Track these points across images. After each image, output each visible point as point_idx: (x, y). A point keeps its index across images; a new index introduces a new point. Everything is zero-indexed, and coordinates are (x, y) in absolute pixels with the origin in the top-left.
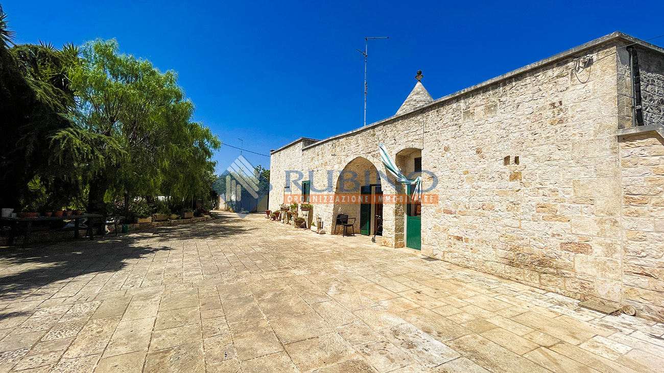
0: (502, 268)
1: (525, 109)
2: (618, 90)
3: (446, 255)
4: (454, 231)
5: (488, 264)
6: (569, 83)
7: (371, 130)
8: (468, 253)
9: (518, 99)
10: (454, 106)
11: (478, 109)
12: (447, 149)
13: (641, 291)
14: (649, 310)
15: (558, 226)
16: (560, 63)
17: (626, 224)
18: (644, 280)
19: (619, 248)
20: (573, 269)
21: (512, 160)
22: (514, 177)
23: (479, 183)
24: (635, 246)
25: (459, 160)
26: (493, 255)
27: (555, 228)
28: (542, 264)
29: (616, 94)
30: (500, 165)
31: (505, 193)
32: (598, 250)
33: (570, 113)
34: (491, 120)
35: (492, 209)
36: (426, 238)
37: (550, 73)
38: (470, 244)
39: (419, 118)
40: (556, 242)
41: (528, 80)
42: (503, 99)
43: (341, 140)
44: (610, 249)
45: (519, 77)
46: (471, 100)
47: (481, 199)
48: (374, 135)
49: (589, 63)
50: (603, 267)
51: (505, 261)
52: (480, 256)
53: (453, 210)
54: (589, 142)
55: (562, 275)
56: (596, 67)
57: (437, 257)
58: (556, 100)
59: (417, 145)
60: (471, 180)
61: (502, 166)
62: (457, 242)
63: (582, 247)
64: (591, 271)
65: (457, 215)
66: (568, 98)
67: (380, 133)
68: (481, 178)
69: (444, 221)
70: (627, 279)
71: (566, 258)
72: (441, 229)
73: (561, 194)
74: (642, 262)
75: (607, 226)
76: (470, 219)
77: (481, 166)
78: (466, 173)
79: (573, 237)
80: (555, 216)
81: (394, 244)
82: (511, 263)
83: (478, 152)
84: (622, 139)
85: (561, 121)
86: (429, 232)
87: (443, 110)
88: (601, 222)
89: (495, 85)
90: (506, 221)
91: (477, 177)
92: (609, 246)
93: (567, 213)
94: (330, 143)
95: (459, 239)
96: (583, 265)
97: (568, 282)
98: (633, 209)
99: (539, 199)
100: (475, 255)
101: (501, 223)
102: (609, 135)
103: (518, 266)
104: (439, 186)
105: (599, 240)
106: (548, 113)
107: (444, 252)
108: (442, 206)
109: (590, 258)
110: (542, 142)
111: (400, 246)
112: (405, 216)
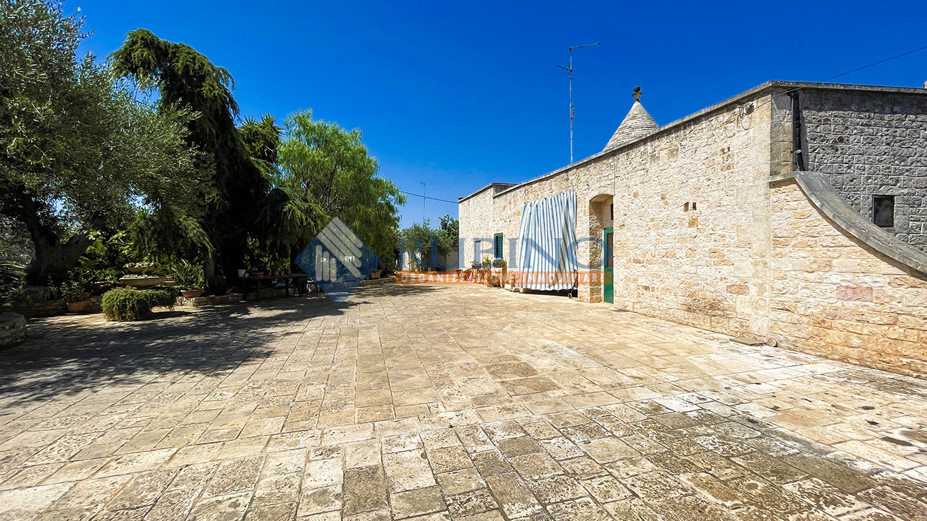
0: (681, 314)
1: (701, 154)
2: (772, 138)
3: (636, 306)
4: (642, 281)
5: (671, 311)
6: (736, 129)
7: (565, 174)
8: (654, 303)
9: (696, 144)
10: (642, 148)
11: (663, 153)
12: (636, 195)
13: (781, 324)
14: (787, 340)
15: (725, 270)
16: (729, 108)
17: (773, 265)
18: (784, 315)
19: (767, 287)
20: (735, 310)
21: (691, 206)
22: (692, 223)
23: (664, 230)
24: (779, 285)
25: (646, 206)
26: (673, 302)
27: (723, 271)
28: (713, 308)
29: (769, 142)
30: (680, 211)
31: (685, 239)
32: (753, 290)
33: (736, 159)
34: (674, 165)
35: (674, 256)
36: (617, 290)
37: (721, 117)
38: (657, 293)
39: (610, 160)
40: (723, 285)
41: (704, 124)
42: (683, 143)
43: (533, 186)
44: (761, 288)
45: (696, 121)
46: (656, 143)
47: (664, 246)
48: (567, 180)
49: (750, 110)
50: (755, 306)
51: (685, 307)
52: (664, 305)
53: (642, 259)
54: (750, 188)
55: (727, 316)
56: (755, 114)
57: (627, 309)
58: (725, 146)
59: (609, 192)
60: (656, 227)
61: (683, 213)
62: (645, 292)
63: (741, 289)
64: (748, 310)
65: (645, 264)
66: (735, 143)
67: (574, 177)
68: (665, 225)
69: (634, 271)
70: (773, 315)
71: (731, 300)
72: (632, 280)
73: (728, 239)
74: (783, 299)
75: (760, 268)
76: (656, 267)
77: (665, 213)
78: (652, 220)
79: (736, 280)
80: (724, 261)
81: (589, 298)
82: (689, 310)
83: (663, 198)
84: (773, 185)
85: (729, 167)
86: (621, 284)
87: (633, 153)
88: (755, 265)
89: (677, 128)
90: (686, 268)
91: (662, 224)
92: (761, 286)
93: (732, 257)
94: (522, 189)
95: (647, 288)
96: (742, 305)
97: (731, 322)
98: (778, 250)
99: (711, 245)
100: (660, 304)
101: (682, 270)
102: (763, 182)
103: (694, 311)
104: (629, 234)
105: (754, 281)
106: (719, 159)
107: (634, 303)
108: (632, 255)
109: (747, 298)
110: (714, 188)
111: (598, 301)
112: (603, 269)
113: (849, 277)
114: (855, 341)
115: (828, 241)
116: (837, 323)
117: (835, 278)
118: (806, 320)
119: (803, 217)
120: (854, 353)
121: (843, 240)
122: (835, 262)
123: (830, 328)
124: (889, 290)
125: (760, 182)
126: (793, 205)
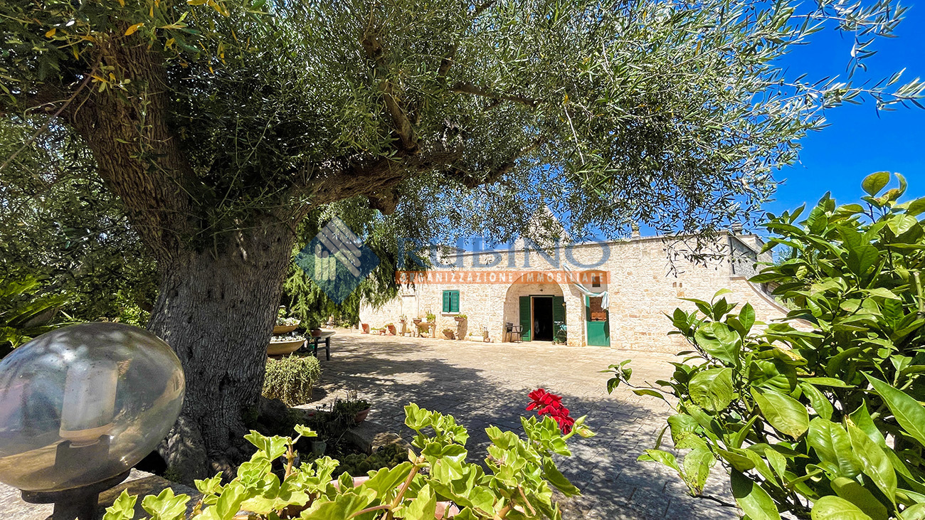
0: (675, 348)
3: (633, 346)
4: (639, 329)
5: (666, 347)
8: (652, 343)
10: (635, 246)
11: (653, 251)
12: (629, 274)
21: (678, 284)
22: (680, 294)
23: (656, 297)
25: (640, 281)
26: (668, 341)
30: (670, 287)
31: (675, 304)
34: (663, 260)
36: (614, 336)
38: (652, 336)
46: (647, 244)
47: (659, 307)
51: (677, 344)
52: (660, 343)
53: (638, 315)
54: (718, 279)
57: (626, 348)
60: (650, 295)
61: (672, 288)
62: (642, 336)
65: (641, 318)
68: (658, 294)
69: (630, 322)
72: (629, 329)
76: (652, 320)
77: (657, 287)
78: (647, 290)
81: (581, 344)
82: (681, 345)
83: (654, 278)
84: (732, 279)
86: (617, 332)
89: (663, 239)
91: (654, 294)
95: (643, 334)
100: (656, 343)
102: (726, 277)
104: (624, 299)
107: (631, 344)
108: (627, 312)
110: (695, 276)
111: (584, 345)
112: (585, 321)
115: (764, 307)
119: (749, 295)
121: (772, 308)
125: (724, 277)
126: (745, 289)
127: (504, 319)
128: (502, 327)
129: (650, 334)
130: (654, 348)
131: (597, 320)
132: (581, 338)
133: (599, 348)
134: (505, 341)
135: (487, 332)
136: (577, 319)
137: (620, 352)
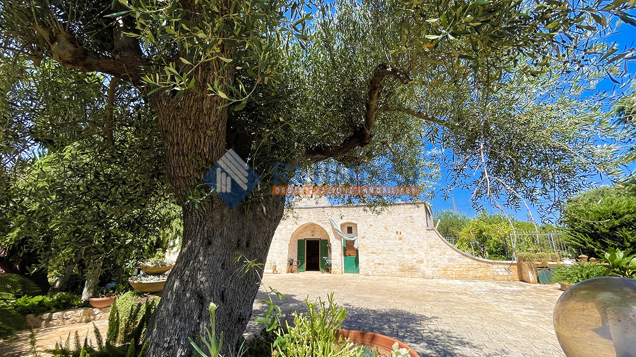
0: (398, 273)
1: (401, 216)
3: (374, 272)
4: (377, 261)
5: (393, 273)
6: (414, 211)
8: (385, 270)
9: (399, 212)
12: (371, 225)
13: (435, 271)
14: (437, 276)
15: (415, 256)
16: (410, 204)
17: (431, 254)
18: (435, 269)
19: (430, 260)
20: (420, 269)
21: (399, 233)
22: (400, 239)
23: (387, 241)
24: (433, 259)
25: (377, 231)
26: (394, 269)
27: (414, 256)
28: (412, 269)
29: (425, 217)
30: (394, 235)
31: (398, 245)
32: (425, 262)
33: (415, 220)
34: (390, 217)
35: (393, 251)
36: (362, 266)
37: (408, 206)
38: (385, 266)
39: (354, 209)
40: (415, 261)
41: (402, 206)
42: (394, 210)
47: (388, 247)
49: (418, 207)
50: (427, 267)
51: (400, 270)
53: (376, 252)
54: (420, 230)
55: (417, 271)
56: (420, 209)
57: (369, 274)
58: (411, 215)
59: (354, 222)
60: (383, 239)
62: (379, 266)
63: (421, 262)
64: (425, 268)
65: (378, 254)
66: (415, 215)
68: (388, 239)
69: (372, 257)
70: (433, 269)
71: (418, 266)
72: (371, 261)
73: (415, 245)
74: (435, 263)
75: (427, 254)
76: (384, 255)
77: (387, 234)
78: (381, 236)
79: (419, 259)
80: (414, 252)
82: (402, 271)
83: (385, 229)
84: (428, 230)
85: (413, 222)
86: (364, 263)
88: (425, 253)
91: (386, 238)
92: (428, 260)
93: (417, 251)
95: (380, 264)
96: (422, 267)
97: (419, 273)
98: (431, 249)
99: (409, 247)
100: (387, 270)
101: (397, 256)
102: (425, 229)
103: (404, 271)
104: (368, 241)
105: (425, 259)
106: (409, 219)
108: (370, 250)
109: (424, 264)
110: (408, 228)
111: (342, 273)
112: (343, 257)
113: (450, 256)
114: (454, 273)
116: (449, 269)
117: (447, 257)
118: (441, 269)
119: (437, 240)
120: (454, 276)
121: (448, 247)
122: (446, 252)
123: (448, 270)
124: (459, 259)
125: (424, 229)
126: (434, 236)
127: (288, 256)
128: (287, 262)
129: (383, 264)
130: (386, 274)
131: (350, 255)
132: (340, 268)
133: (352, 274)
134: (288, 272)
135: (276, 266)
136: (338, 255)
137: (366, 277)
